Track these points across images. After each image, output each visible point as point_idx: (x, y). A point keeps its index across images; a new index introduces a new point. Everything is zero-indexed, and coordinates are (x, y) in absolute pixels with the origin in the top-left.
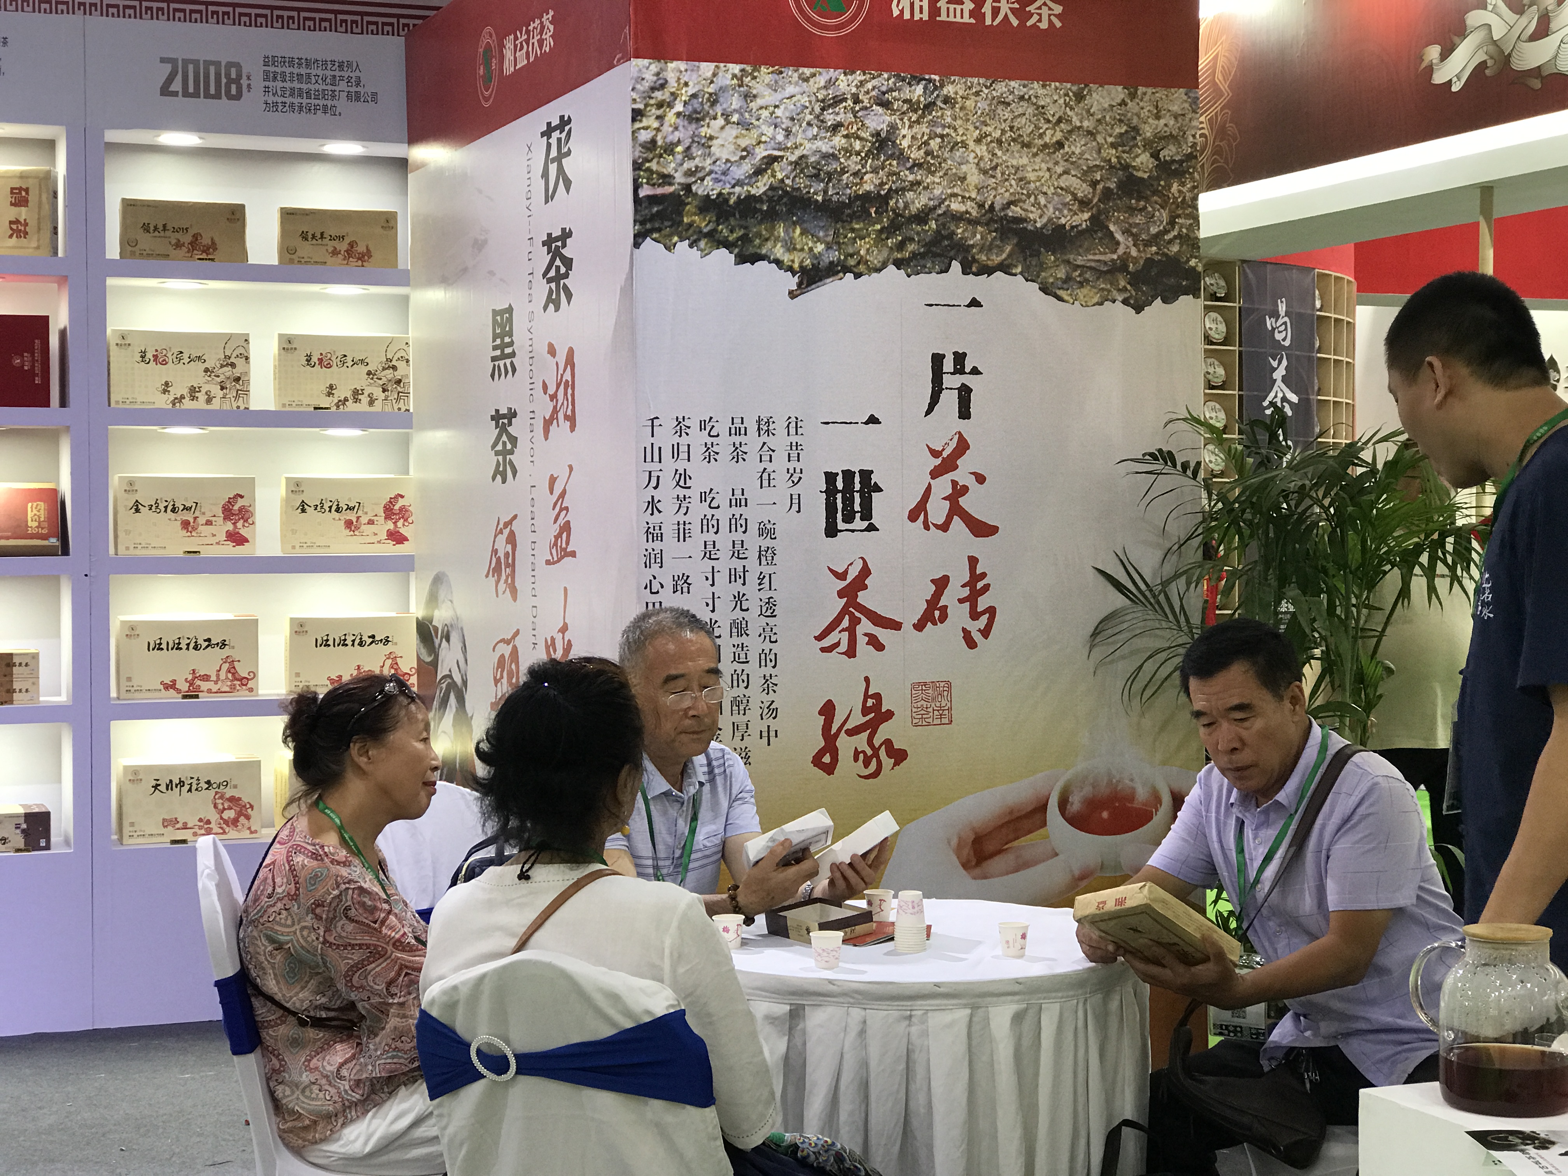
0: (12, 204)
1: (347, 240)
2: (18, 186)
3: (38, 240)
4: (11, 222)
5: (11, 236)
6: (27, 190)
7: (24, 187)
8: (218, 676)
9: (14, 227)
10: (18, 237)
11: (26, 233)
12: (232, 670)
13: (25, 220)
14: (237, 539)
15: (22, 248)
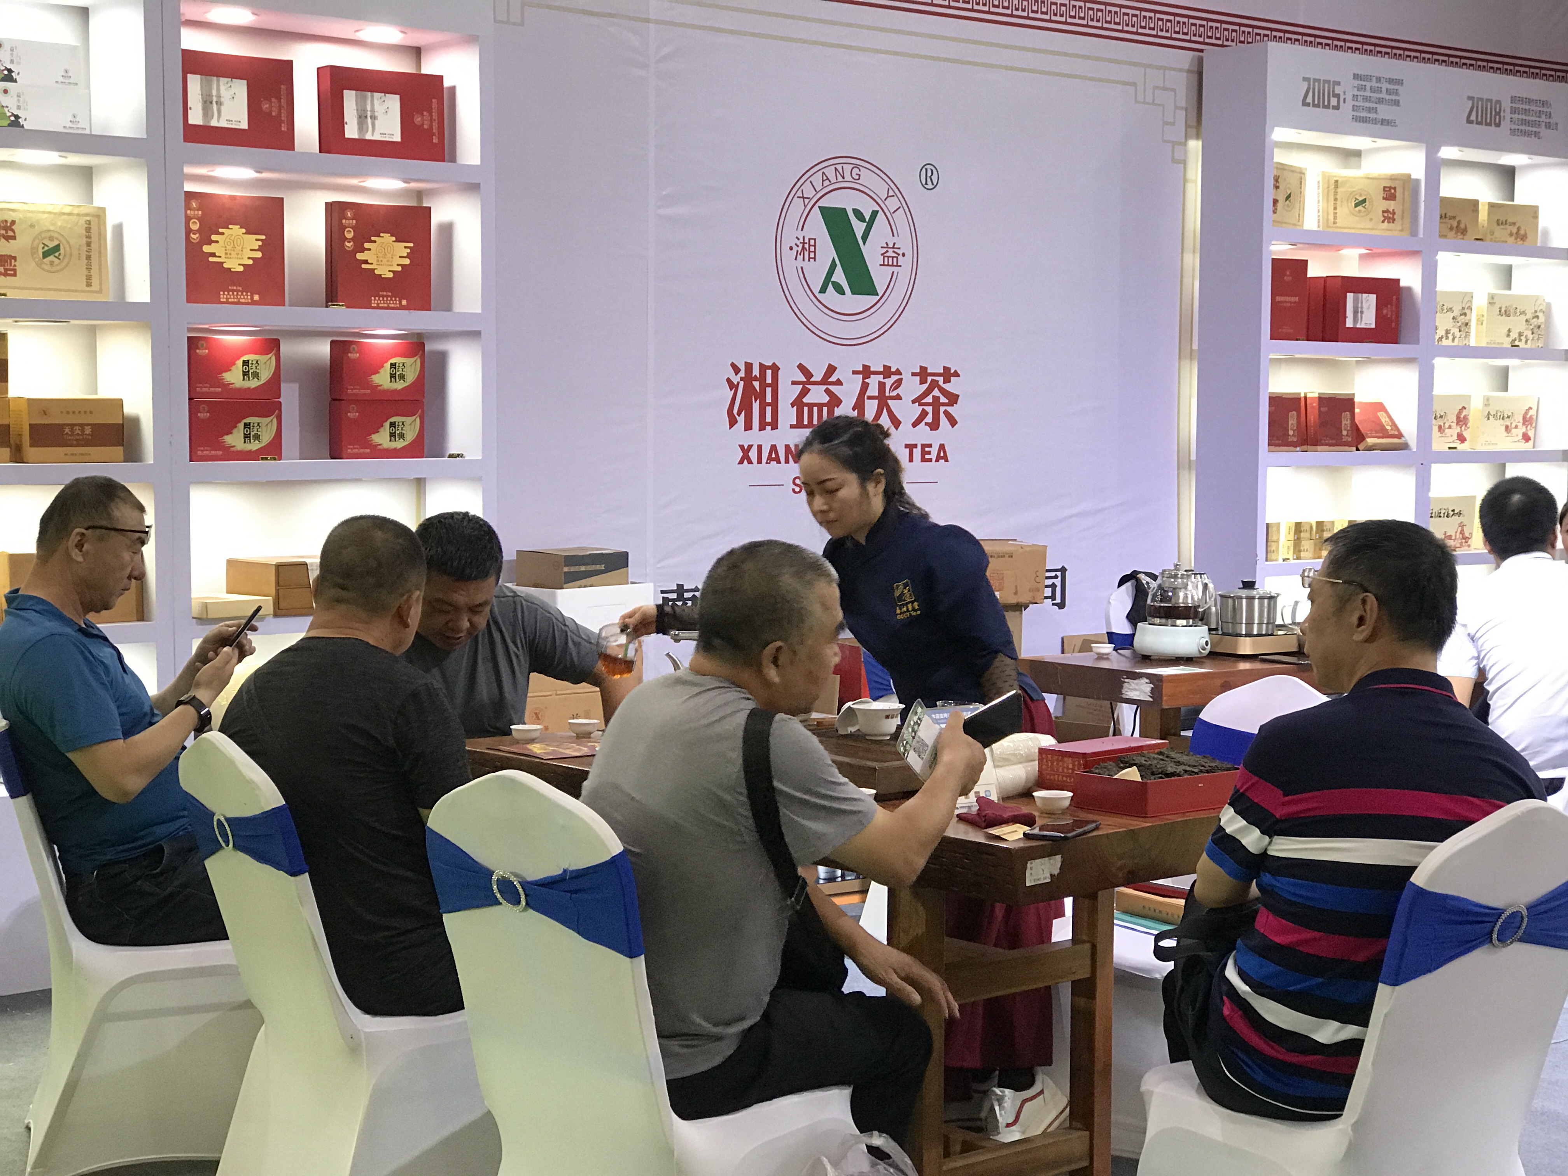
0: (1384, 198)
1: (1517, 226)
2: (1389, 185)
3: (1402, 224)
4: (1384, 212)
5: (1383, 222)
6: (1395, 189)
7: (1393, 186)
8: (1456, 536)
9: (1386, 215)
10: (1389, 222)
11: (1394, 220)
12: (1462, 532)
13: (1393, 210)
14: (1461, 438)
15: (1390, 230)
